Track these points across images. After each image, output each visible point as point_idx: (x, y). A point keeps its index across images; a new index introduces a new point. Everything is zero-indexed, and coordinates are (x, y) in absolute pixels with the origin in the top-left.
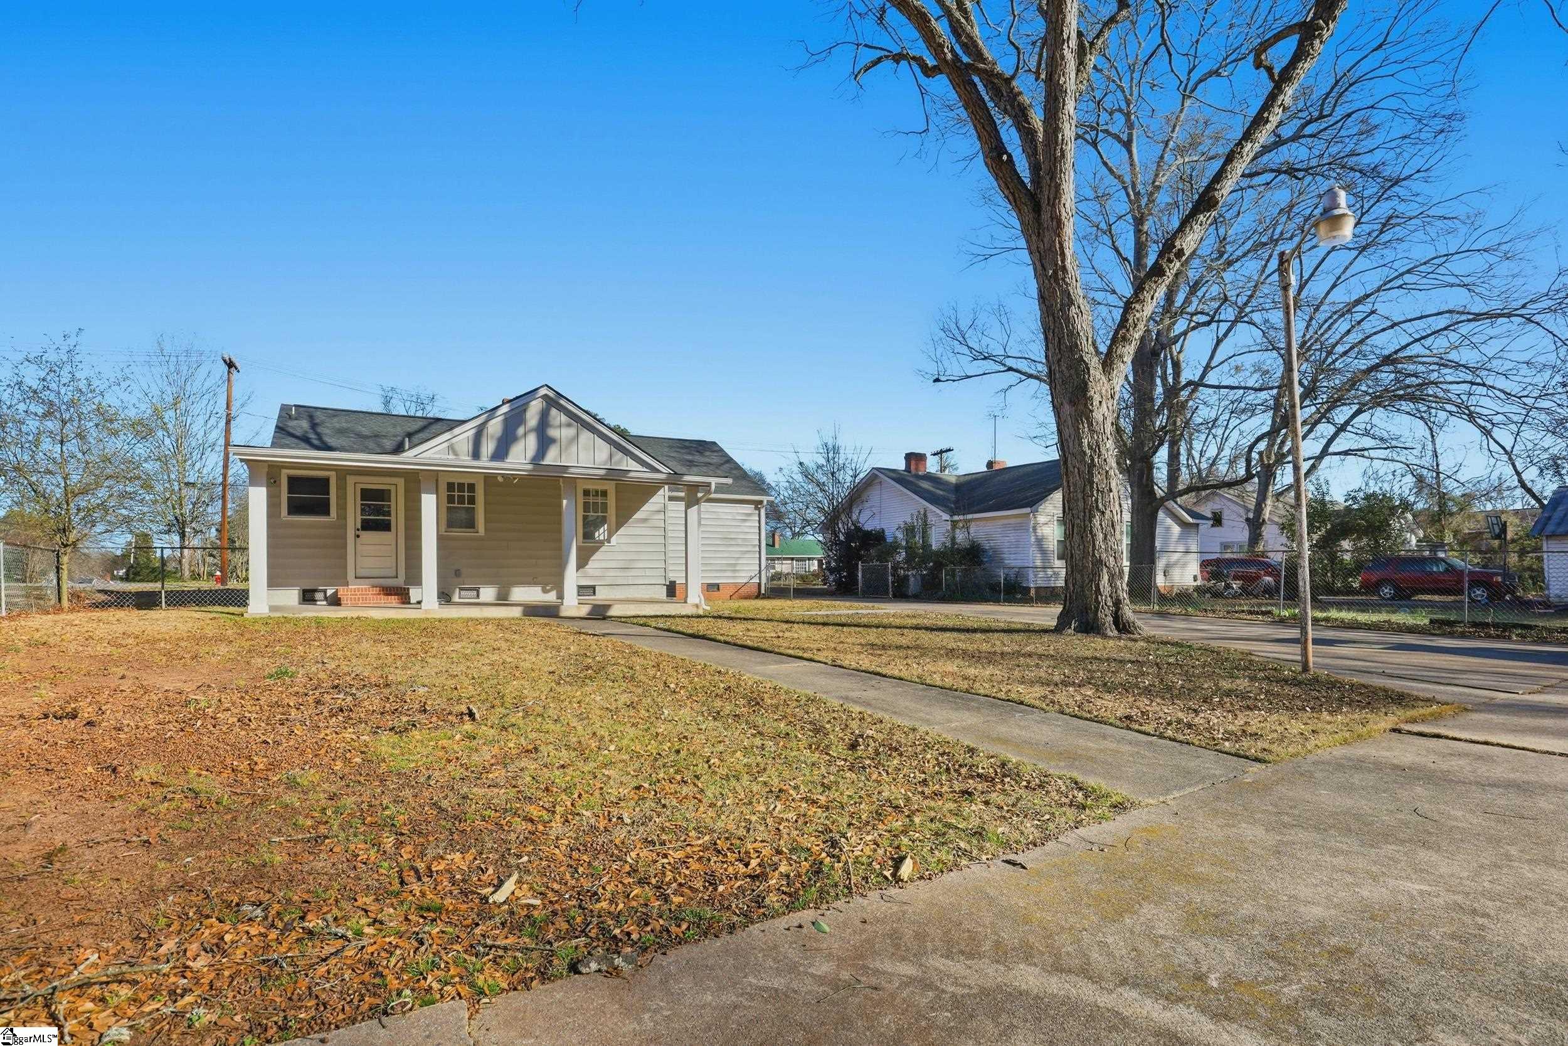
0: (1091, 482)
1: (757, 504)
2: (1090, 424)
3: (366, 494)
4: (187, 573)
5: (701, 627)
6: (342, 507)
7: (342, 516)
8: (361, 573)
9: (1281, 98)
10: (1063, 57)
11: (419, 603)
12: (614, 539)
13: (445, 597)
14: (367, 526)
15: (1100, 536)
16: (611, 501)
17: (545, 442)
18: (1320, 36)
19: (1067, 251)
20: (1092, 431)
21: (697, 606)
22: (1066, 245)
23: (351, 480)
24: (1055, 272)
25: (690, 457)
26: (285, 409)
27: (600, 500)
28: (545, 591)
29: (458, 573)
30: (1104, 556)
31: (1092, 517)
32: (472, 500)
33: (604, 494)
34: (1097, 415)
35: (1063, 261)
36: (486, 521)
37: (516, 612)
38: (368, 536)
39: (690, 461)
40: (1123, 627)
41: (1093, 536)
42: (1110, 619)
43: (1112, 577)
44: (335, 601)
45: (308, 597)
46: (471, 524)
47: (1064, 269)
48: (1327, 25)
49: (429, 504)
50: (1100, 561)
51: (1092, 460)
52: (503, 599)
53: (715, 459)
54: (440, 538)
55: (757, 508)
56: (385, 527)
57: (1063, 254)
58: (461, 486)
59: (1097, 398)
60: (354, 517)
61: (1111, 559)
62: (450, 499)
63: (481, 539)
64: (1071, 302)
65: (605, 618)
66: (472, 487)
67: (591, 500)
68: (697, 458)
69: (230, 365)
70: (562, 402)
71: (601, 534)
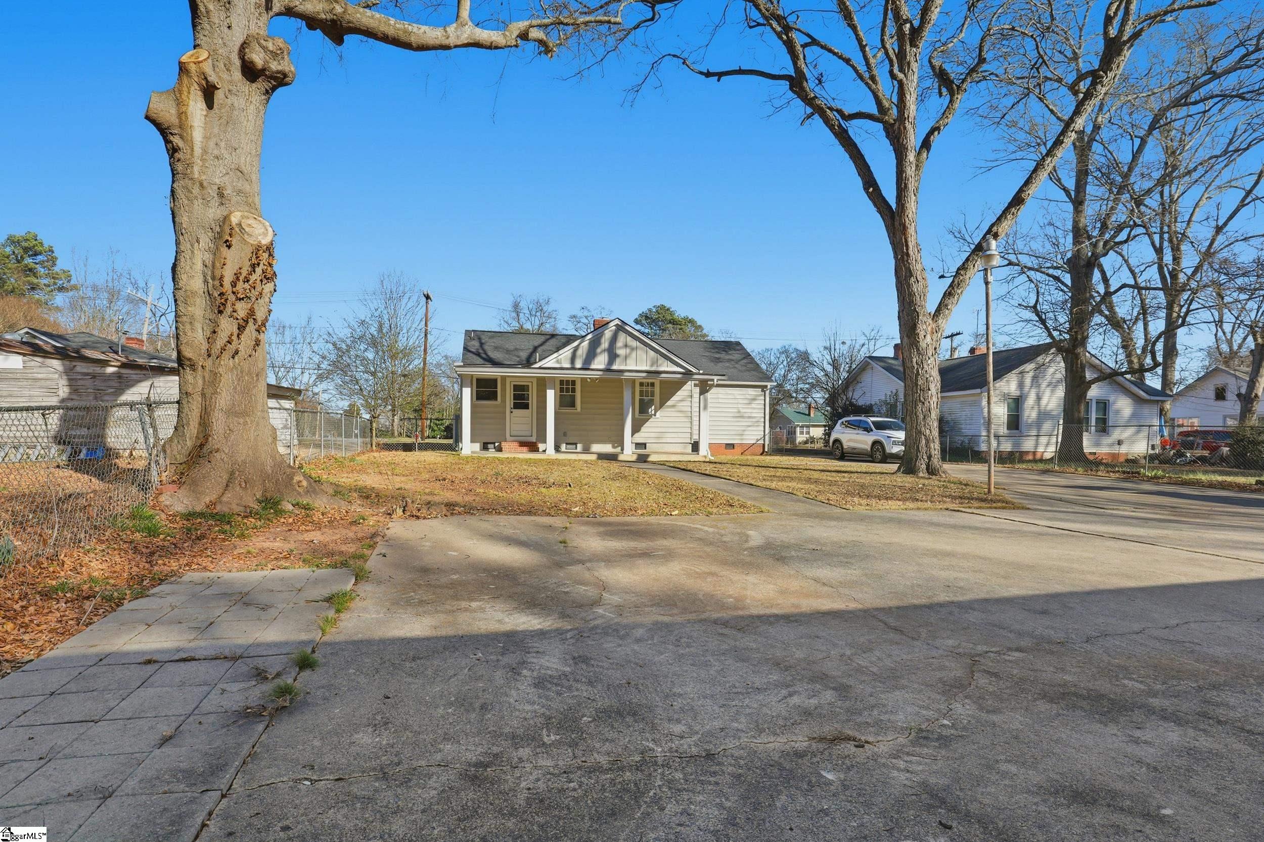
0: (917, 385)
1: (763, 388)
2: (918, 350)
3: (516, 388)
4: (396, 434)
5: (709, 469)
6: (504, 396)
7: (504, 401)
8: (513, 433)
9: (1073, 125)
10: (905, 128)
11: (544, 451)
12: (658, 414)
13: (557, 449)
14: (516, 406)
15: (921, 417)
16: (657, 389)
17: (613, 357)
18: (1101, 82)
19: (910, 244)
20: (919, 354)
21: (705, 457)
22: (909, 239)
23: (508, 381)
24: (902, 256)
25: (717, 356)
26: (468, 333)
27: (650, 389)
28: (614, 447)
29: (565, 434)
30: (923, 429)
31: (916, 405)
32: (574, 390)
33: (653, 385)
34: (923, 344)
35: (907, 249)
36: (582, 403)
37: (594, 457)
38: (518, 412)
39: (718, 359)
40: (931, 471)
41: (917, 416)
42: (924, 466)
43: (927, 441)
44: (499, 449)
45: (485, 447)
46: (572, 404)
47: (908, 255)
48: (1106, 74)
49: (551, 395)
50: (920, 432)
51: (918, 371)
52: (586, 450)
53: (736, 356)
54: (556, 413)
55: (763, 391)
56: (526, 406)
57: (907, 246)
58: (568, 381)
59: (922, 334)
60: (509, 401)
61: (928, 431)
62: (562, 390)
63: (578, 414)
64: (911, 275)
65: (645, 462)
66: (574, 382)
67: (644, 388)
68: (723, 356)
69: (428, 297)
70: (627, 328)
71: (651, 410)
